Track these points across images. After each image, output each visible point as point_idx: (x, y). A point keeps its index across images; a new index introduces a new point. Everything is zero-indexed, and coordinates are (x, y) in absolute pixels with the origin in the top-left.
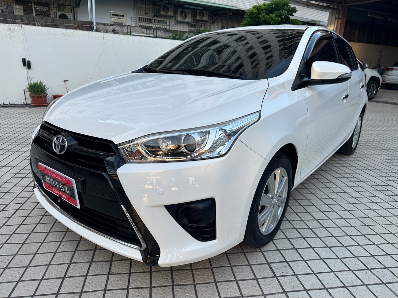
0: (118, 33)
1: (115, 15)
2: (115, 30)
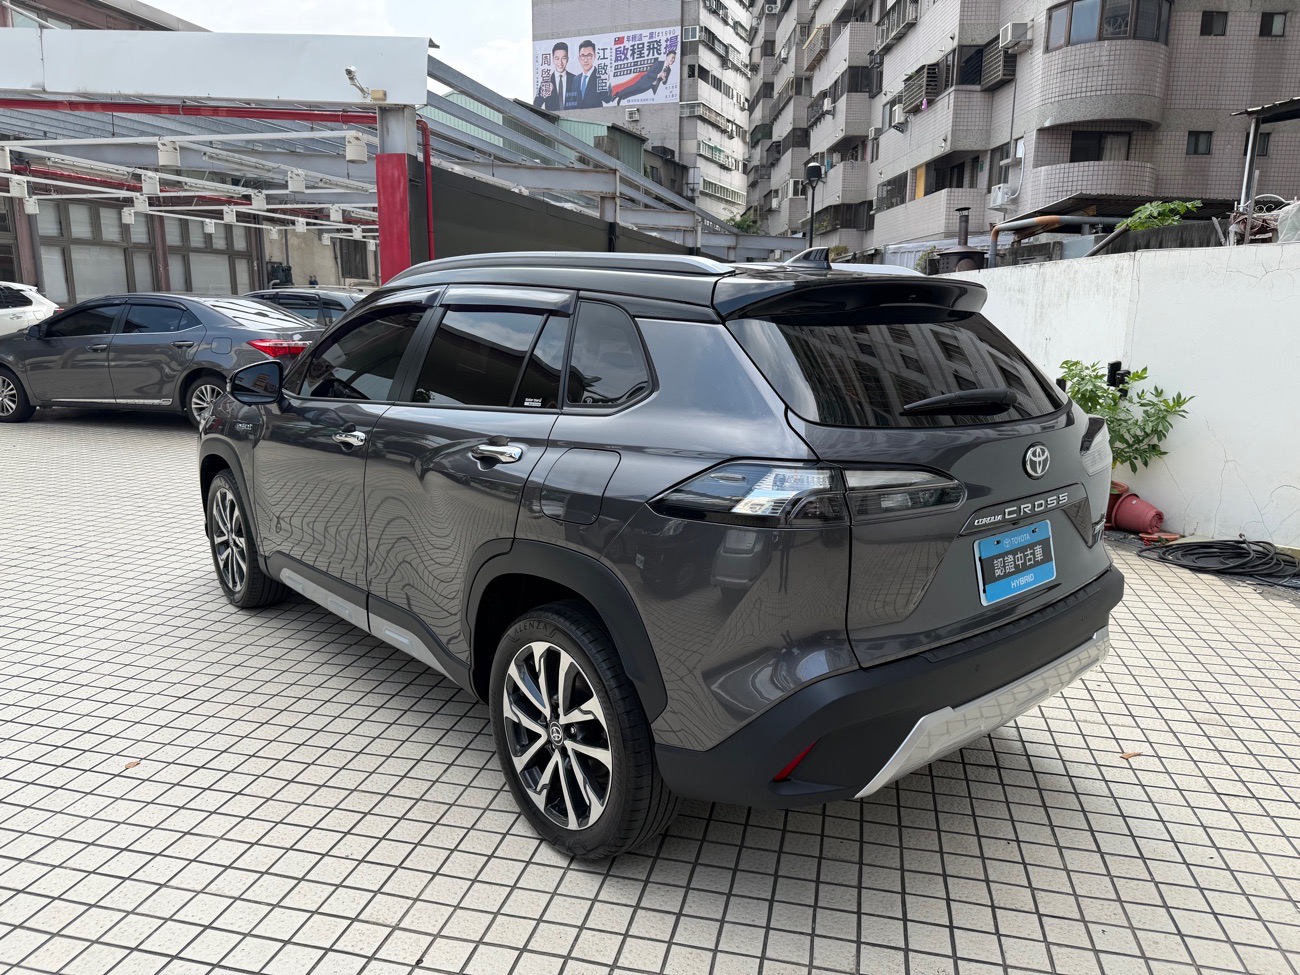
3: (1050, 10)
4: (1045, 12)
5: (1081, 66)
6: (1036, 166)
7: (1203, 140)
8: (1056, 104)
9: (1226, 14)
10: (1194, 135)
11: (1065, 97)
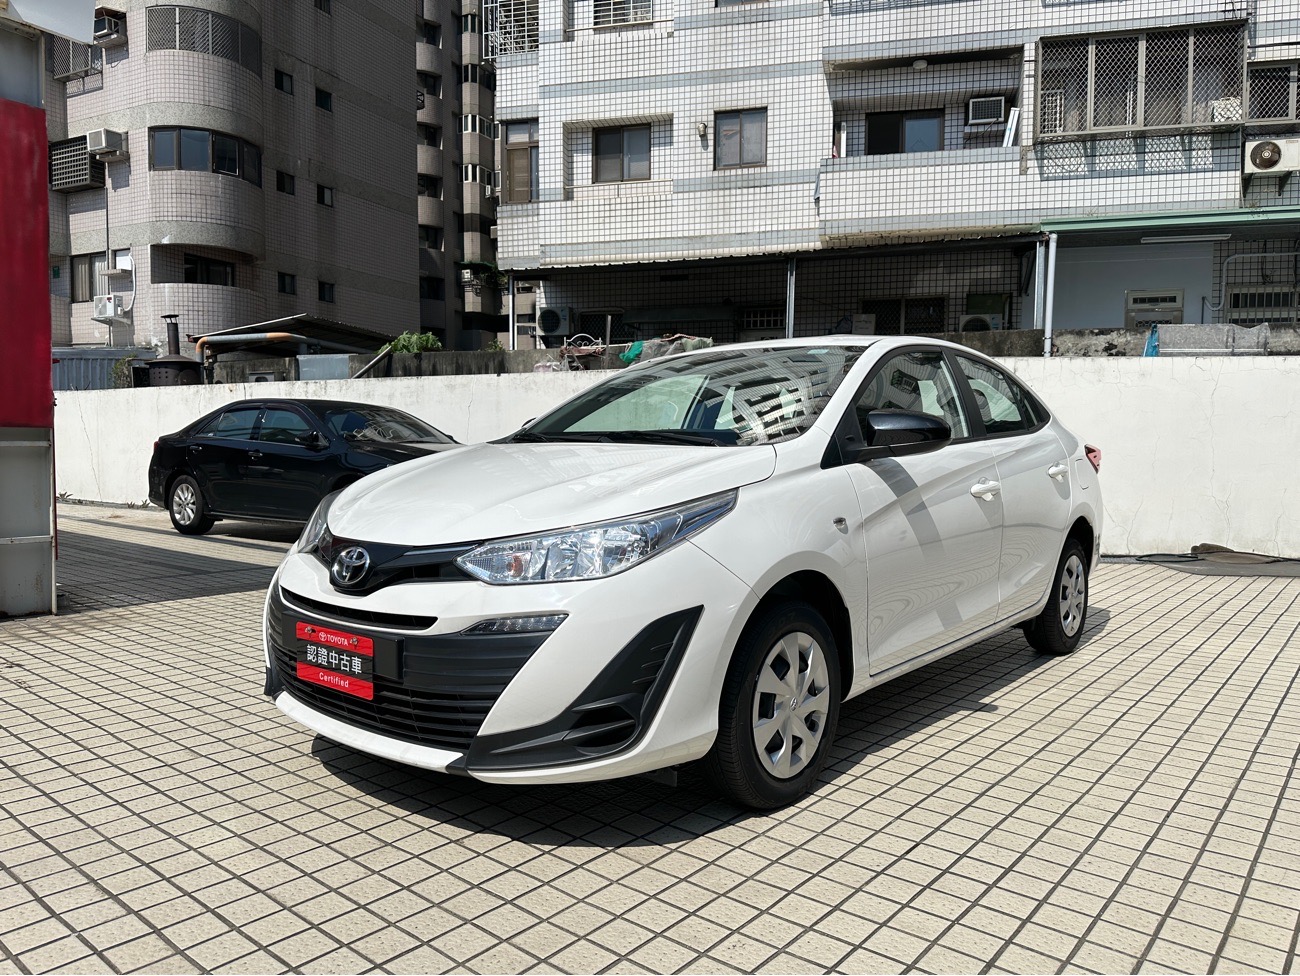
0: (1124, 354)
1: (1143, 301)
2: (1116, 347)
3: (152, 129)
4: (147, 130)
5: (198, 192)
6: (154, 281)
7: (288, 280)
8: (174, 224)
9: (292, 178)
10: (282, 276)
11: (184, 219)
